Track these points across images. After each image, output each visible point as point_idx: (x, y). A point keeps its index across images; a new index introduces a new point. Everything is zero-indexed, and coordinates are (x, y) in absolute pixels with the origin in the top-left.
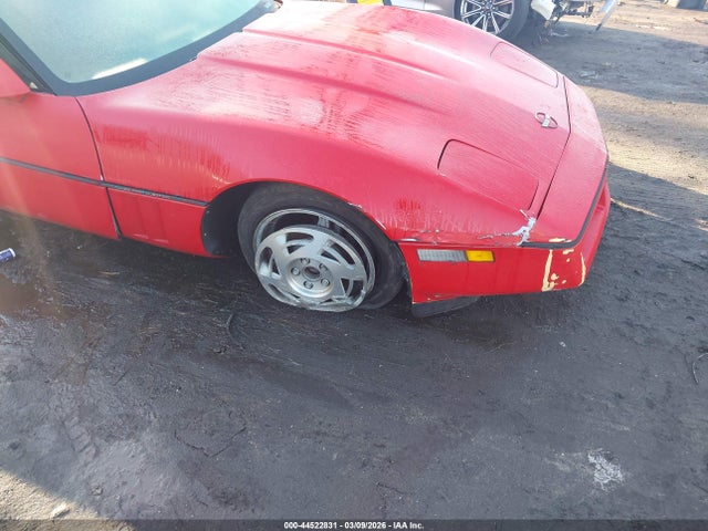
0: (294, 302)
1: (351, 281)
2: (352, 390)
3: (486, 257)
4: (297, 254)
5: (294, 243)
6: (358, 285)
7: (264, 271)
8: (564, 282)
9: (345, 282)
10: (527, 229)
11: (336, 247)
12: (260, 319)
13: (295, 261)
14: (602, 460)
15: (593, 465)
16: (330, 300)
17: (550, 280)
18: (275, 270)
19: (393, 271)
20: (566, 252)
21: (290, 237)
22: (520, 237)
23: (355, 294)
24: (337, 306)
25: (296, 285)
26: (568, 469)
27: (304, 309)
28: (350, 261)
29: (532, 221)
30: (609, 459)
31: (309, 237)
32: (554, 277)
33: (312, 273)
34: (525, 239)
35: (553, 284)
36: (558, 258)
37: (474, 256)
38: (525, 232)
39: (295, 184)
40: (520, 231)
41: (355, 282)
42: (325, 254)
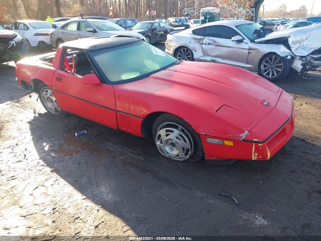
0: (167, 155)
1: (185, 148)
2: (179, 183)
3: (231, 144)
4: (168, 137)
5: (168, 133)
6: (188, 150)
7: (158, 143)
8: (260, 157)
9: (183, 149)
10: (244, 135)
11: (181, 135)
12: (155, 159)
13: (168, 140)
14: (261, 218)
15: (257, 219)
16: (178, 155)
17: (255, 155)
18: (161, 142)
19: (200, 147)
20: (260, 145)
21: (167, 131)
22: (241, 137)
23: (186, 154)
24: (180, 158)
25: (167, 149)
26: (246, 218)
27: (170, 158)
28: (185, 141)
29: (246, 132)
30: (264, 218)
31: (173, 132)
32: (256, 154)
33: (173, 145)
34: (243, 138)
35: (256, 157)
36: (257, 147)
37: (227, 143)
38: (244, 136)
39: (170, 114)
40: (242, 135)
41: (187, 149)
42: (177, 138)
